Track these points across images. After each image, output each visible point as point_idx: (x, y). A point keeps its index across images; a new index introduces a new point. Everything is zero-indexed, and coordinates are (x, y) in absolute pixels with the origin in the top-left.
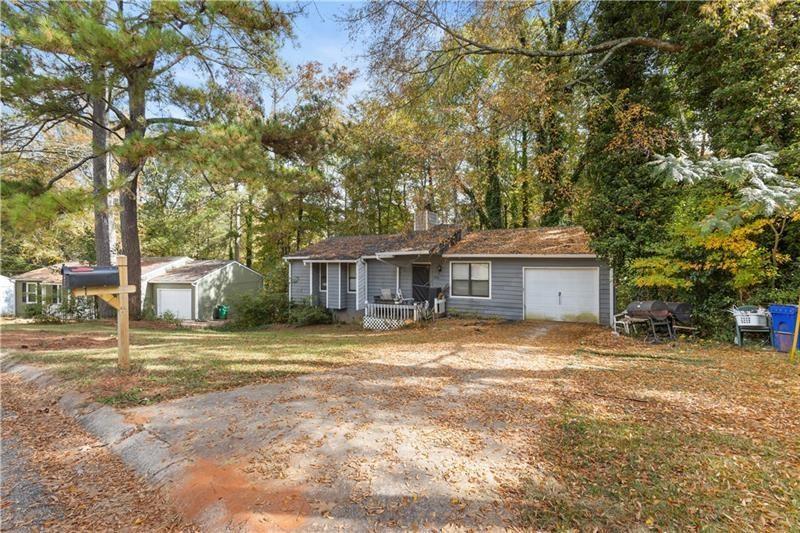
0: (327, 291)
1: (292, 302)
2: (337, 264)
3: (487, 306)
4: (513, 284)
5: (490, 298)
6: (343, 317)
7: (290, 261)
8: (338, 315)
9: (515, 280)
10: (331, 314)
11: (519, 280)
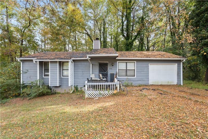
0: (49, 77)
1: (23, 84)
2: (56, 62)
3: (134, 80)
4: (145, 71)
5: (135, 77)
6: (58, 90)
7: (21, 60)
8: (55, 89)
9: (146, 69)
10: (51, 89)
11: (147, 69)
